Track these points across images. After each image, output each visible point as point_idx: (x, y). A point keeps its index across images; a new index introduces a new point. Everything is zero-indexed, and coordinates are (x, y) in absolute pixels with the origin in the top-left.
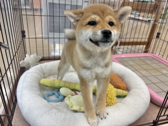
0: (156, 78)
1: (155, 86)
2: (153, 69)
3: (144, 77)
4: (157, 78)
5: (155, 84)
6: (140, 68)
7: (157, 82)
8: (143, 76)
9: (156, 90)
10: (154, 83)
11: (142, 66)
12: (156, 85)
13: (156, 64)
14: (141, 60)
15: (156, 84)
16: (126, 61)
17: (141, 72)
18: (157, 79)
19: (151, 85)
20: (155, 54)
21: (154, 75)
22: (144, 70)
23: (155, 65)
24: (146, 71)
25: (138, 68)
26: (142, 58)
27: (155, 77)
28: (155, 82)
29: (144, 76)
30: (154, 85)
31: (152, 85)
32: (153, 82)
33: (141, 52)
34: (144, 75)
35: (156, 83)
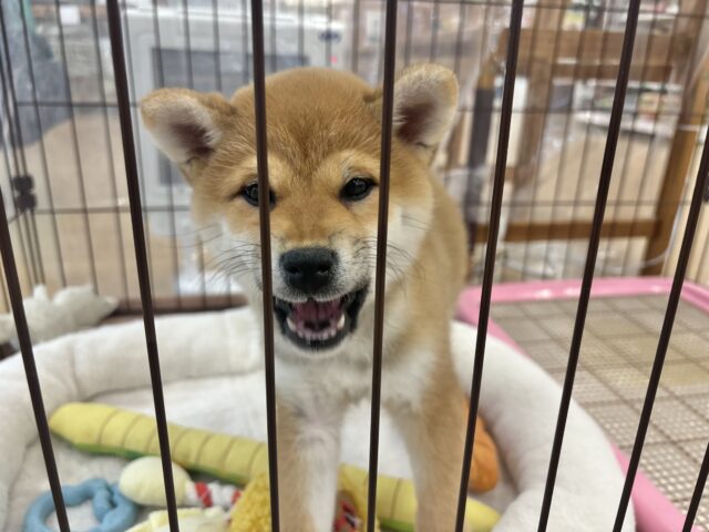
0: (688, 413)
1: (678, 457)
2: (680, 357)
3: (624, 407)
4: (695, 412)
5: (681, 449)
6: (608, 354)
7: (690, 436)
8: (613, 398)
9: (680, 487)
10: (674, 438)
11: (620, 343)
12: (688, 455)
13: (698, 332)
14: (616, 311)
15: (687, 449)
16: (535, 319)
17: (609, 374)
18: (694, 417)
19: (655, 453)
20: (697, 281)
21: (677, 393)
22: (625, 365)
23: (692, 337)
24: (637, 372)
25: (596, 352)
26: (622, 305)
27: (682, 408)
28: (682, 437)
29: (621, 397)
30: (672, 450)
31: (663, 451)
32: (668, 432)
33: (623, 275)
34: (621, 393)
35: (688, 440)
